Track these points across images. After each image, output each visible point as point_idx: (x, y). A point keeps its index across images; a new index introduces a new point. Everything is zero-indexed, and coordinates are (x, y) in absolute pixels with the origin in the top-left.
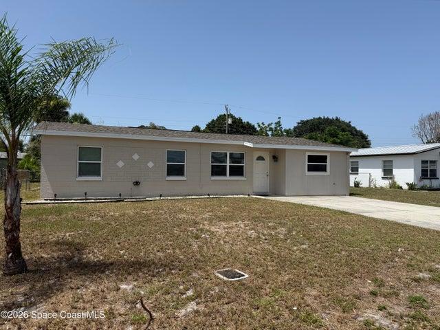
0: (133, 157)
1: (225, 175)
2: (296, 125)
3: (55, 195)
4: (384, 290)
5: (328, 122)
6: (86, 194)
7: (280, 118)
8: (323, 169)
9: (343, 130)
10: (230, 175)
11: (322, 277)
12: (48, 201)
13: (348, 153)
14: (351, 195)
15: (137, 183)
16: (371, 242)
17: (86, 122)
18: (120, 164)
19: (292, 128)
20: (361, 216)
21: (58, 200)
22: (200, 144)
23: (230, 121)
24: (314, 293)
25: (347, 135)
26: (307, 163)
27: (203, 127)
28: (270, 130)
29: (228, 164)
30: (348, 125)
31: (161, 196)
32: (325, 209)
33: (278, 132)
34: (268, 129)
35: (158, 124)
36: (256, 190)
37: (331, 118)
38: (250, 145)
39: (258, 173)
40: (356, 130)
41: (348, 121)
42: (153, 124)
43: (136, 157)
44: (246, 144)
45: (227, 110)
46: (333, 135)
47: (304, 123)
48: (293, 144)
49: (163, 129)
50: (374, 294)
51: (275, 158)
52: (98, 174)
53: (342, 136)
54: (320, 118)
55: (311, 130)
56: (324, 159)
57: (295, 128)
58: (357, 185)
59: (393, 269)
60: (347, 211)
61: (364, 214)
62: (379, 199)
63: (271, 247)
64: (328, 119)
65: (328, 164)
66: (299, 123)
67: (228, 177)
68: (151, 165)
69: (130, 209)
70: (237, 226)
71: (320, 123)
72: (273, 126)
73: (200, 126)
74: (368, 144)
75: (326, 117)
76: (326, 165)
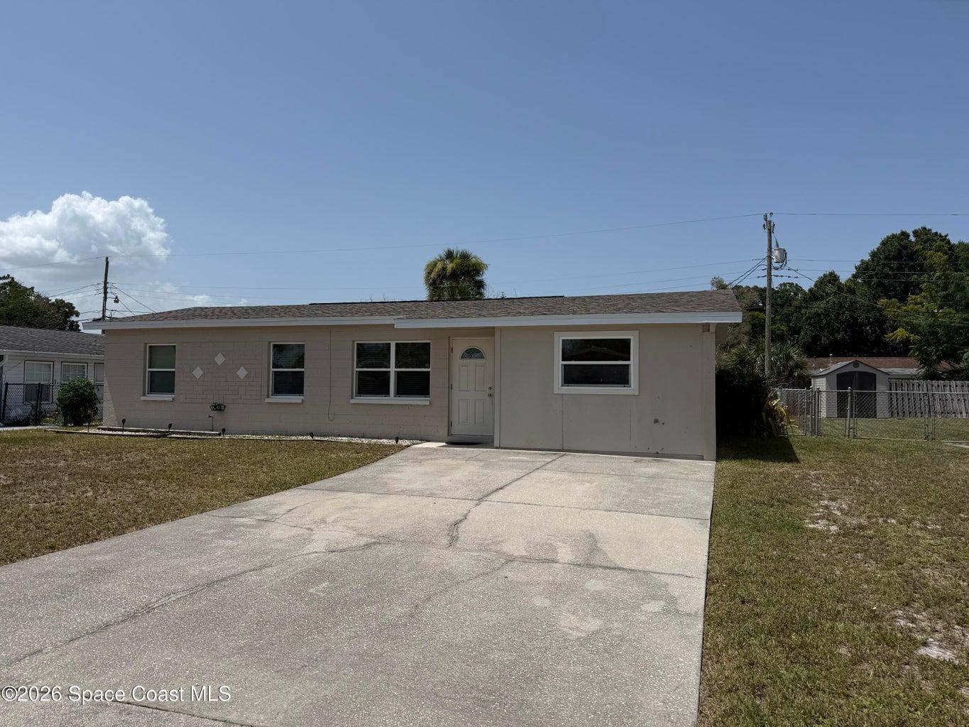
0: (216, 359)
1: (387, 393)
8: (621, 377)
10: (399, 392)
18: (198, 372)
22: (330, 328)
26: (560, 363)
29: (393, 369)
36: (458, 429)
43: (220, 359)
56: (621, 348)
65: (633, 363)
67: (392, 399)
68: (242, 373)
76: (628, 366)
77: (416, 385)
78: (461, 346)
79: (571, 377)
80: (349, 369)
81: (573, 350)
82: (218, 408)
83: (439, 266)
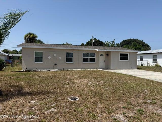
0: (54, 55)
2: (121, 42)
3: (26, 69)
4: (129, 106)
5: (134, 40)
6: (37, 68)
7: (114, 39)
8: (127, 59)
9: (140, 44)
10: (90, 61)
11: (107, 100)
12: (24, 71)
13: (137, 53)
14: (138, 69)
15: (55, 65)
16: (135, 87)
17: (42, 42)
18: (49, 58)
19: (119, 43)
20: (137, 77)
21: (27, 70)
23: (94, 41)
24: (101, 106)
25: (140, 46)
26: (120, 57)
27: (85, 44)
28: (110, 44)
29: (89, 57)
30: (142, 42)
31: (64, 69)
32: (124, 74)
33: (113, 45)
34: (109, 44)
35: (69, 43)
36: (100, 67)
37: (135, 39)
38: (97, 50)
39: (101, 61)
40: (145, 44)
41: (142, 40)
42: (67, 43)
43: (55, 55)
44: (96, 50)
45: (93, 37)
46: (135, 46)
47: (124, 41)
48: (114, 49)
49: (71, 45)
50: (124, 108)
51: (107, 55)
52: (42, 61)
53: (138, 46)
54: (130, 39)
55: (127, 44)
56: (127, 55)
57: (121, 43)
58: (142, 65)
59: (138, 98)
60: (132, 75)
61: (138, 77)
62: (148, 70)
63: (93, 89)
64: (134, 39)
65: (129, 57)
66: (122, 41)
67: (89, 62)
68: (60, 58)
69: (50, 74)
70: (86, 80)
71: (131, 41)
72: (112, 43)
73: (84, 43)
74: (150, 49)
75: (133, 39)
76: (128, 57)
77: (93, 60)
78: (100, 54)
79: (121, 59)
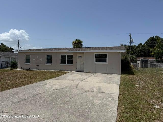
0: (37, 57)
8: (105, 61)
18: (34, 60)
22: (56, 52)
26: (95, 58)
29: (67, 59)
39: (79, 62)
56: (105, 56)
65: (107, 58)
67: (67, 64)
68: (41, 60)
77: (71, 62)
78: (78, 55)
79: (97, 61)
80: (59, 59)
81: (97, 56)
82: (37, 65)
83: (75, 42)
